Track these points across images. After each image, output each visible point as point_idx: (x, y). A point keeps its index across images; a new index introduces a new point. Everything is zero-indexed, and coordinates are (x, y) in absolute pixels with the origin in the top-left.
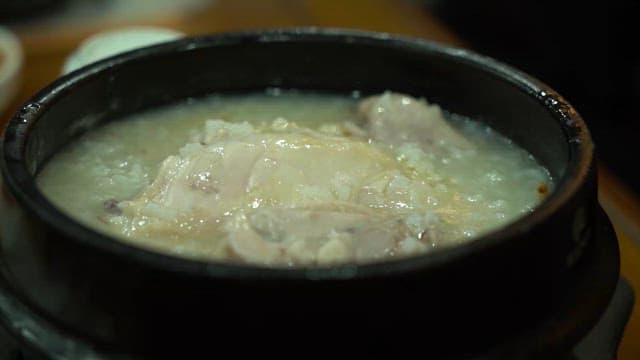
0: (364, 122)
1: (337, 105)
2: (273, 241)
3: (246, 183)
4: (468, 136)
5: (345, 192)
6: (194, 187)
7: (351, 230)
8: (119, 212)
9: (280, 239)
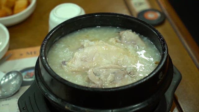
0: (120, 38)
1: (115, 31)
2: (98, 76)
3: (93, 59)
4: (144, 41)
5: (114, 61)
6: (82, 60)
7: (114, 73)
8: (66, 65)
9: (99, 76)
